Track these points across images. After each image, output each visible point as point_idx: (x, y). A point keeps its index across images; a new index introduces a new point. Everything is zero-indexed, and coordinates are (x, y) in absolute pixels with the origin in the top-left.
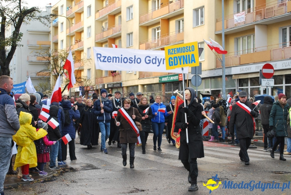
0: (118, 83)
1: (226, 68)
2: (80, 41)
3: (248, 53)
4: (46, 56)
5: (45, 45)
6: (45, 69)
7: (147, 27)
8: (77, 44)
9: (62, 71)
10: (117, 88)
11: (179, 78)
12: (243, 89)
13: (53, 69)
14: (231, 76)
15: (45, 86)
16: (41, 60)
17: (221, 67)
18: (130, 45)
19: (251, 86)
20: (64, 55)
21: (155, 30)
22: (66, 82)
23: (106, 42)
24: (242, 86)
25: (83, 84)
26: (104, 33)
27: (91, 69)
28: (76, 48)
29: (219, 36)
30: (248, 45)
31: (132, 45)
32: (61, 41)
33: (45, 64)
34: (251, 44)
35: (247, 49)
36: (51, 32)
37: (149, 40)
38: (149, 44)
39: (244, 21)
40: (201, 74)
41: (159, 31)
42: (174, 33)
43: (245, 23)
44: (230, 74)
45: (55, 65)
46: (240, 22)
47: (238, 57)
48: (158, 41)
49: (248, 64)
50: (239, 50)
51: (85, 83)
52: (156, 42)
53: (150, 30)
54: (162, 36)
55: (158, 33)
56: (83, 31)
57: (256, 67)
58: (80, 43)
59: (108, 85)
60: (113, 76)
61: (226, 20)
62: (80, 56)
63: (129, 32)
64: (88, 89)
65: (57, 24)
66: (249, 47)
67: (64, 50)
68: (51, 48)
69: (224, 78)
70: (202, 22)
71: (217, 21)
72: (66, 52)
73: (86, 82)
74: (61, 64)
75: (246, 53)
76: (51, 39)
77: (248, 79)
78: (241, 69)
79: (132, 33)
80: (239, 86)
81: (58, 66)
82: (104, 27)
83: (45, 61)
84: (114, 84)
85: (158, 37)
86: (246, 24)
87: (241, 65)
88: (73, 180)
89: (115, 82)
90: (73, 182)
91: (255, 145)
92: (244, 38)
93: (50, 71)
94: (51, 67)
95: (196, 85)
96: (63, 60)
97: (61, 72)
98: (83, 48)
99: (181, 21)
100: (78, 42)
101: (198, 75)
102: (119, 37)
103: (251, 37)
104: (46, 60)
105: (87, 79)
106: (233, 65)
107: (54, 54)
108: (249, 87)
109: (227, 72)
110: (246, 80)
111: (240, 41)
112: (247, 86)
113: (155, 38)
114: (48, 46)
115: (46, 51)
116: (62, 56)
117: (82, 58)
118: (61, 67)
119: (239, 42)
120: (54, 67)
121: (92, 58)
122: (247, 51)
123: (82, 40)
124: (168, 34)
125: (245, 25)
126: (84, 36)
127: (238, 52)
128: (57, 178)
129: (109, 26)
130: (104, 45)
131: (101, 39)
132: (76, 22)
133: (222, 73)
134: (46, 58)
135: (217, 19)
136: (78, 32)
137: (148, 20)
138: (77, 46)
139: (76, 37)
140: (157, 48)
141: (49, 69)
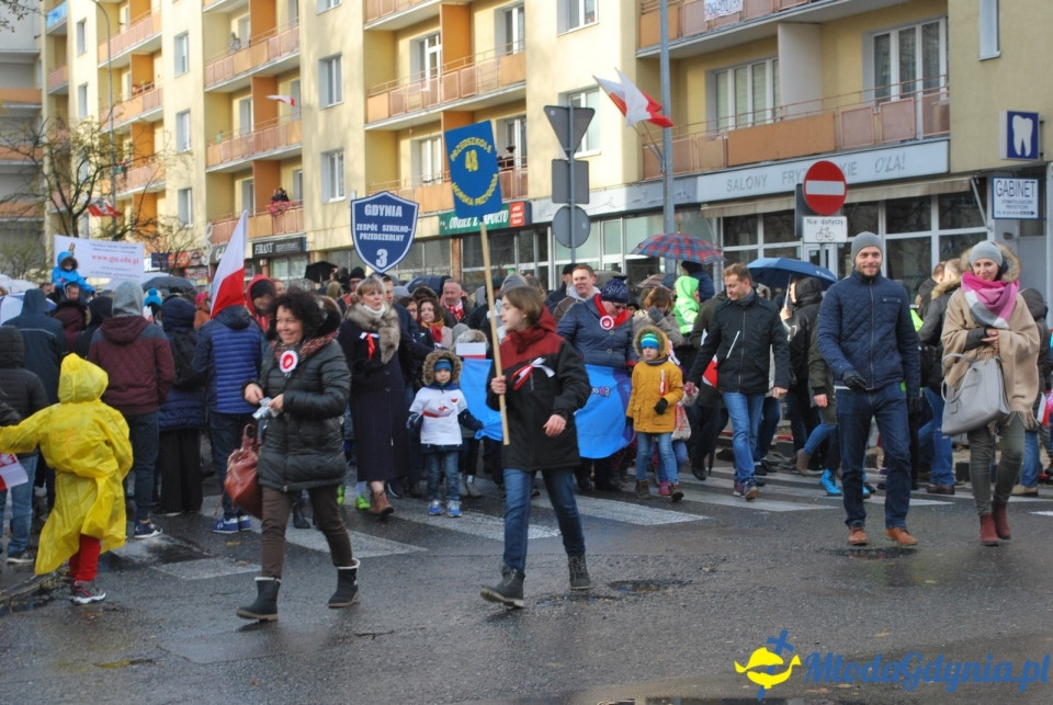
0: (292, 241)
1: (676, 179)
2: (150, 86)
3: (757, 124)
4: (22, 143)
5: (18, 102)
6: (20, 191)
7: (396, 35)
8: (139, 98)
9: (83, 198)
10: (288, 256)
11: (509, 219)
12: (737, 253)
13: (51, 189)
14: (695, 206)
15: (23, 255)
16: (5, 159)
17: (661, 176)
18: (331, 101)
19: (766, 242)
20: (89, 141)
21: (422, 44)
22: (100, 237)
23: (244, 90)
24: (737, 244)
25: (161, 244)
27: (191, 189)
28: (132, 111)
29: (648, 65)
30: (757, 96)
31: (338, 101)
32: (80, 87)
33: (19, 174)
34: (764, 91)
35: (750, 109)
36: (43, 57)
37: (401, 83)
38: (401, 97)
39: (740, 8)
40: (587, 202)
41: (438, 48)
42: (492, 54)
43: (741, 15)
44: (692, 201)
45: (56, 174)
46: (725, 13)
47: (720, 138)
48: (434, 85)
49: (754, 164)
50: (722, 114)
51: (168, 241)
52: (427, 88)
53: (404, 45)
54: (448, 67)
55: (434, 55)
56: (157, 52)
57: (786, 172)
58: (148, 94)
59: (254, 246)
60: (273, 214)
61: (676, 7)
62: (152, 142)
63: (333, 52)
64: (183, 261)
65: (64, 27)
66: (757, 102)
67: (89, 119)
68: (45, 113)
69: (670, 209)
70: (590, 16)
71: (642, 10)
72: (96, 127)
73: (174, 237)
74: (78, 170)
75: (750, 125)
76: (44, 79)
77: (754, 217)
78: (730, 181)
79: (338, 57)
80: (726, 244)
81: (69, 181)
83: (19, 161)
84: (276, 243)
85: (434, 72)
86: (747, 22)
87: (729, 167)
88: (112, 604)
89: (280, 237)
90: (114, 610)
91: (780, 454)
92: (740, 72)
93: (40, 198)
94: (46, 183)
95: (570, 242)
96: (86, 159)
97: (79, 201)
98: (162, 111)
99: (515, 12)
100: (141, 91)
101: (577, 208)
102: (292, 71)
103: (764, 69)
104: (24, 160)
105: (175, 224)
106: (701, 167)
107: (52, 137)
108: (761, 246)
109: (679, 194)
110: (750, 222)
111: (726, 82)
112: (754, 241)
113: (423, 75)
114: (33, 107)
115: (22, 127)
116: (81, 143)
117: (158, 147)
118: (78, 184)
119: (721, 86)
120: (53, 182)
121: (195, 152)
122: (750, 118)
123: (156, 84)
124: (470, 60)
125: (742, 23)
126: (163, 67)
127: (721, 121)
128: (55, 593)
129: (253, 34)
130: (236, 103)
131: (225, 80)
132: (132, 18)
133: (662, 198)
134: (22, 149)
135: (642, 5)
136: (141, 53)
137: (395, 11)
138: (140, 108)
139: (133, 74)
140: (432, 112)
141: (36, 192)
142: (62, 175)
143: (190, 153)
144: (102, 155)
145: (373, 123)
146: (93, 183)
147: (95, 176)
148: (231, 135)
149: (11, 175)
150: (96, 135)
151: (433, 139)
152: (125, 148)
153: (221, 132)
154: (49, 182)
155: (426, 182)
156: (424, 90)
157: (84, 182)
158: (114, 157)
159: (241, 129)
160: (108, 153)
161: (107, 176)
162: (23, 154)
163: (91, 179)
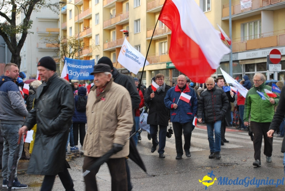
1: (233, 53)
2: (88, 28)
3: (255, 39)
4: (55, 43)
5: (54, 32)
6: (55, 55)
7: (155, 14)
8: (86, 31)
12: (249, 74)
13: (62, 55)
14: (237, 61)
16: (51, 47)
18: (137, 32)
19: (257, 71)
20: (73, 42)
23: (114, 29)
24: (248, 71)
26: (112, 20)
27: (99, 55)
28: (84, 35)
29: (226, 22)
30: (255, 31)
31: (139, 31)
32: (70, 28)
33: (54, 51)
34: (257, 29)
35: (253, 34)
36: (60, 20)
37: (156, 27)
38: (156, 31)
39: (251, 6)
43: (251, 8)
44: (237, 59)
45: (64, 51)
46: (246, 8)
47: (244, 42)
48: (165, 28)
49: (254, 50)
50: (245, 36)
52: (163, 28)
53: (157, 17)
56: (91, 18)
57: (263, 52)
58: (88, 30)
61: (232, 6)
62: (89, 42)
63: (137, 18)
65: (66, 11)
67: (72, 36)
68: (60, 35)
69: (231, 63)
70: (209, 9)
71: (223, 7)
72: (74, 39)
74: (70, 50)
75: (253, 39)
76: (60, 26)
77: (254, 64)
78: (247, 54)
79: (139, 20)
80: (246, 72)
81: (67, 53)
82: (112, 14)
83: (54, 47)
84: (122, 70)
86: (253, 10)
87: (247, 50)
89: (123, 68)
92: (251, 24)
93: (60, 58)
94: (61, 54)
96: (72, 47)
98: (92, 34)
100: (86, 29)
102: (127, 24)
103: (257, 23)
104: (56, 47)
106: (239, 50)
107: (63, 41)
109: (234, 58)
110: (252, 65)
112: (254, 71)
113: (162, 25)
114: (57, 33)
115: (55, 38)
116: (71, 43)
117: (90, 45)
118: (70, 54)
119: (245, 28)
120: (63, 53)
121: (100, 44)
122: (253, 36)
123: (90, 27)
125: (251, 11)
126: (92, 22)
127: (245, 38)
129: (116, 13)
130: (112, 32)
131: (109, 26)
132: (84, 9)
133: (229, 58)
134: (55, 44)
135: (223, 5)
136: (86, 19)
137: (155, 7)
138: (86, 33)
139: (84, 24)
140: (164, 35)
141: (59, 56)
142: (65, 51)
143: (99, 45)
144: (76, 46)
145: (148, 38)
146: (74, 54)
147: (74, 52)
148: (110, 41)
149: (52, 51)
150: (74, 41)
151: (165, 42)
152: (82, 44)
153: (107, 40)
154: (62, 53)
155: (163, 54)
156: (163, 29)
157: (72, 53)
158: (79, 47)
159: (113, 39)
160: (78, 46)
161: (77, 52)
162: (55, 46)
163: (73, 53)
